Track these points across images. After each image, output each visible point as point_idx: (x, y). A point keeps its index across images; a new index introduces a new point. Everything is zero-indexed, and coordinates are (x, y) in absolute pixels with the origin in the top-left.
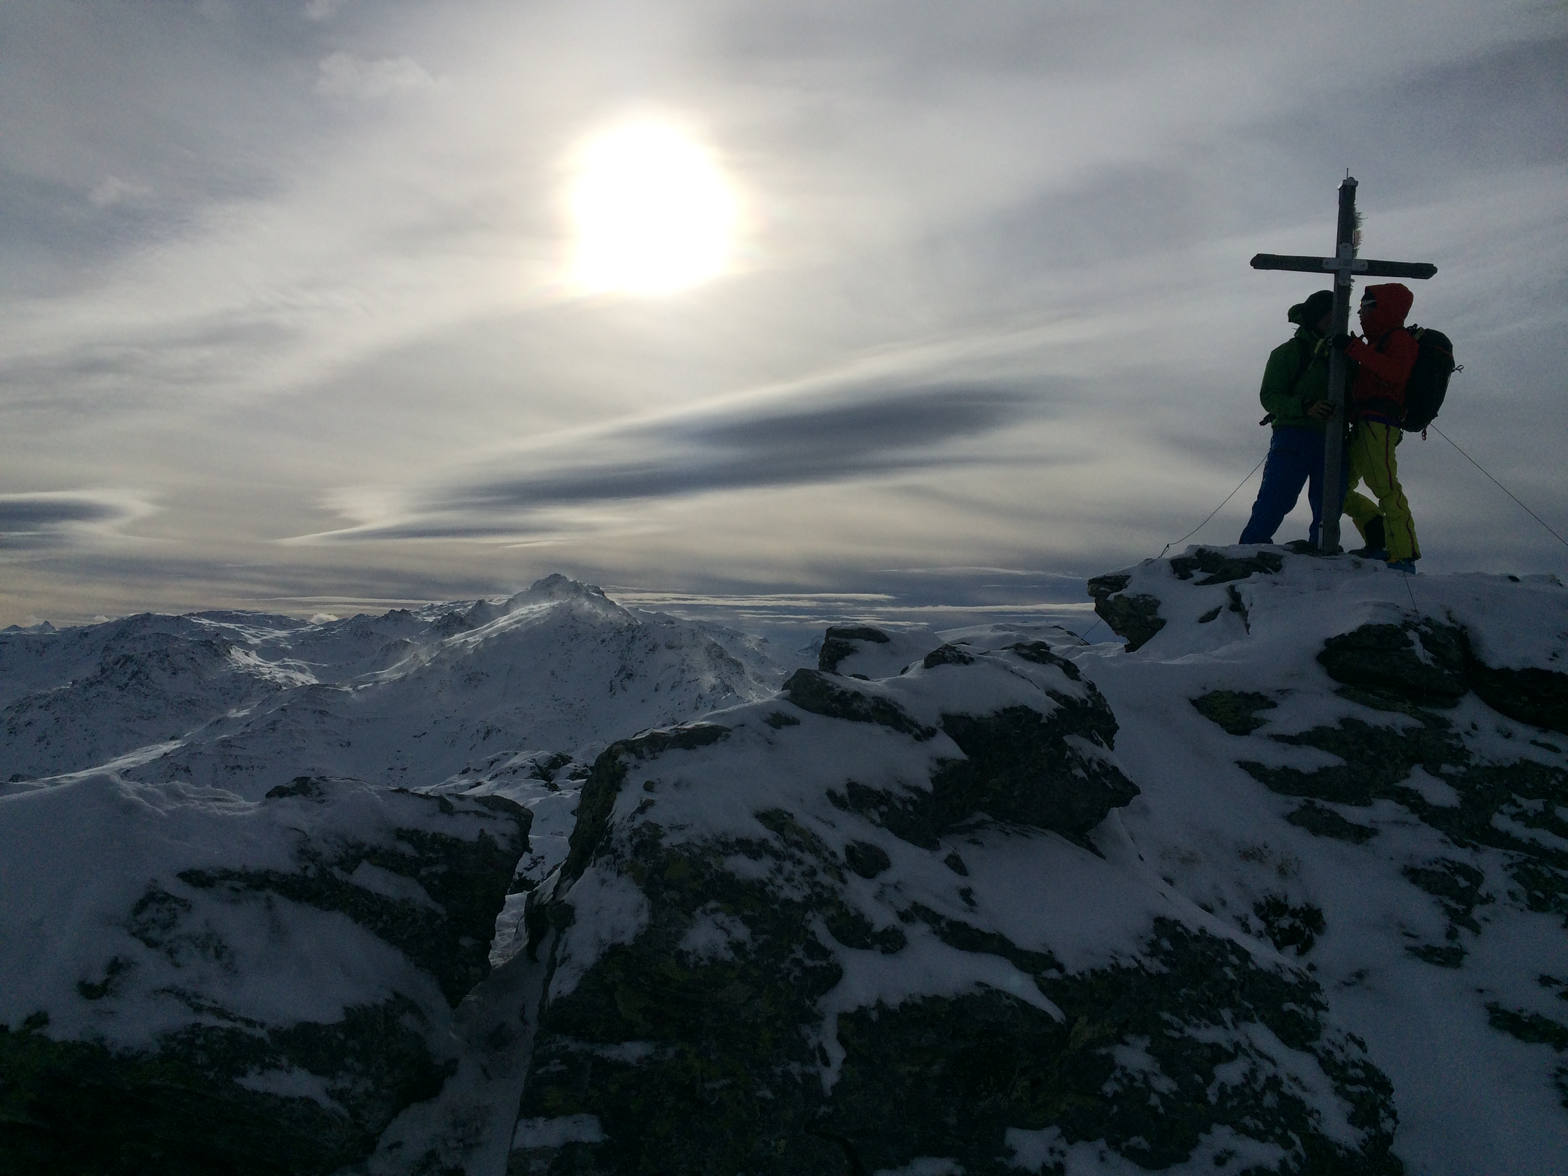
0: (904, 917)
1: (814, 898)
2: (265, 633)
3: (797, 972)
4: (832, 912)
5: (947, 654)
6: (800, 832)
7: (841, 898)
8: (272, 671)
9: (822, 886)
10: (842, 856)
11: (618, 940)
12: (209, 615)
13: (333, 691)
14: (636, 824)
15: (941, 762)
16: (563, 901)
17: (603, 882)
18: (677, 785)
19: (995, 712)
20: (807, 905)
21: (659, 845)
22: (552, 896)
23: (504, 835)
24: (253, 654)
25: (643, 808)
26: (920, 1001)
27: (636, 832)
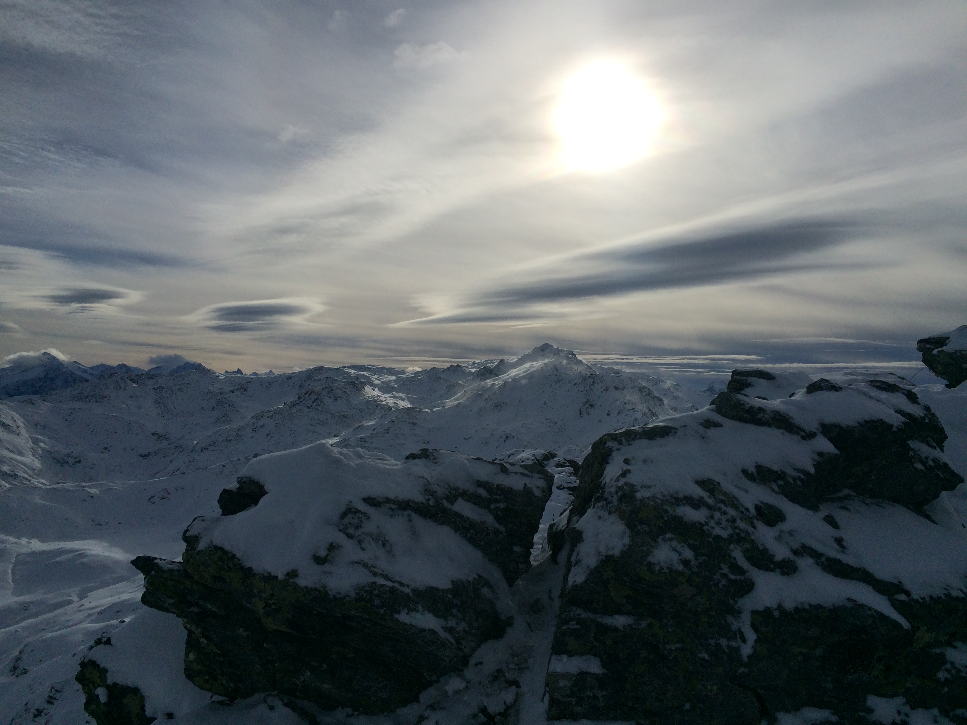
0: (795, 552)
1: (735, 536)
2: (382, 378)
3: (724, 582)
4: (747, 546)
5: (822, 384)
6: (725, 494)
7: (753, 538)
8: (388, 400)
9: (740, 529)
10: (753, 511)
11: (610, 553)
12: (354, 367)
13: (419, 412)
14: (620, 483)
15: (820, 454)
16: (575, 528)
17: (600, 518)
18: (644, 461)
19: (859, 423)
20: (730, 540)
21: (635, 496)
22: (566, 526)
23: (538, 488)
24: (376, 389)
25: (624, 474)
26: (807, 607)
27: (620, 488)
